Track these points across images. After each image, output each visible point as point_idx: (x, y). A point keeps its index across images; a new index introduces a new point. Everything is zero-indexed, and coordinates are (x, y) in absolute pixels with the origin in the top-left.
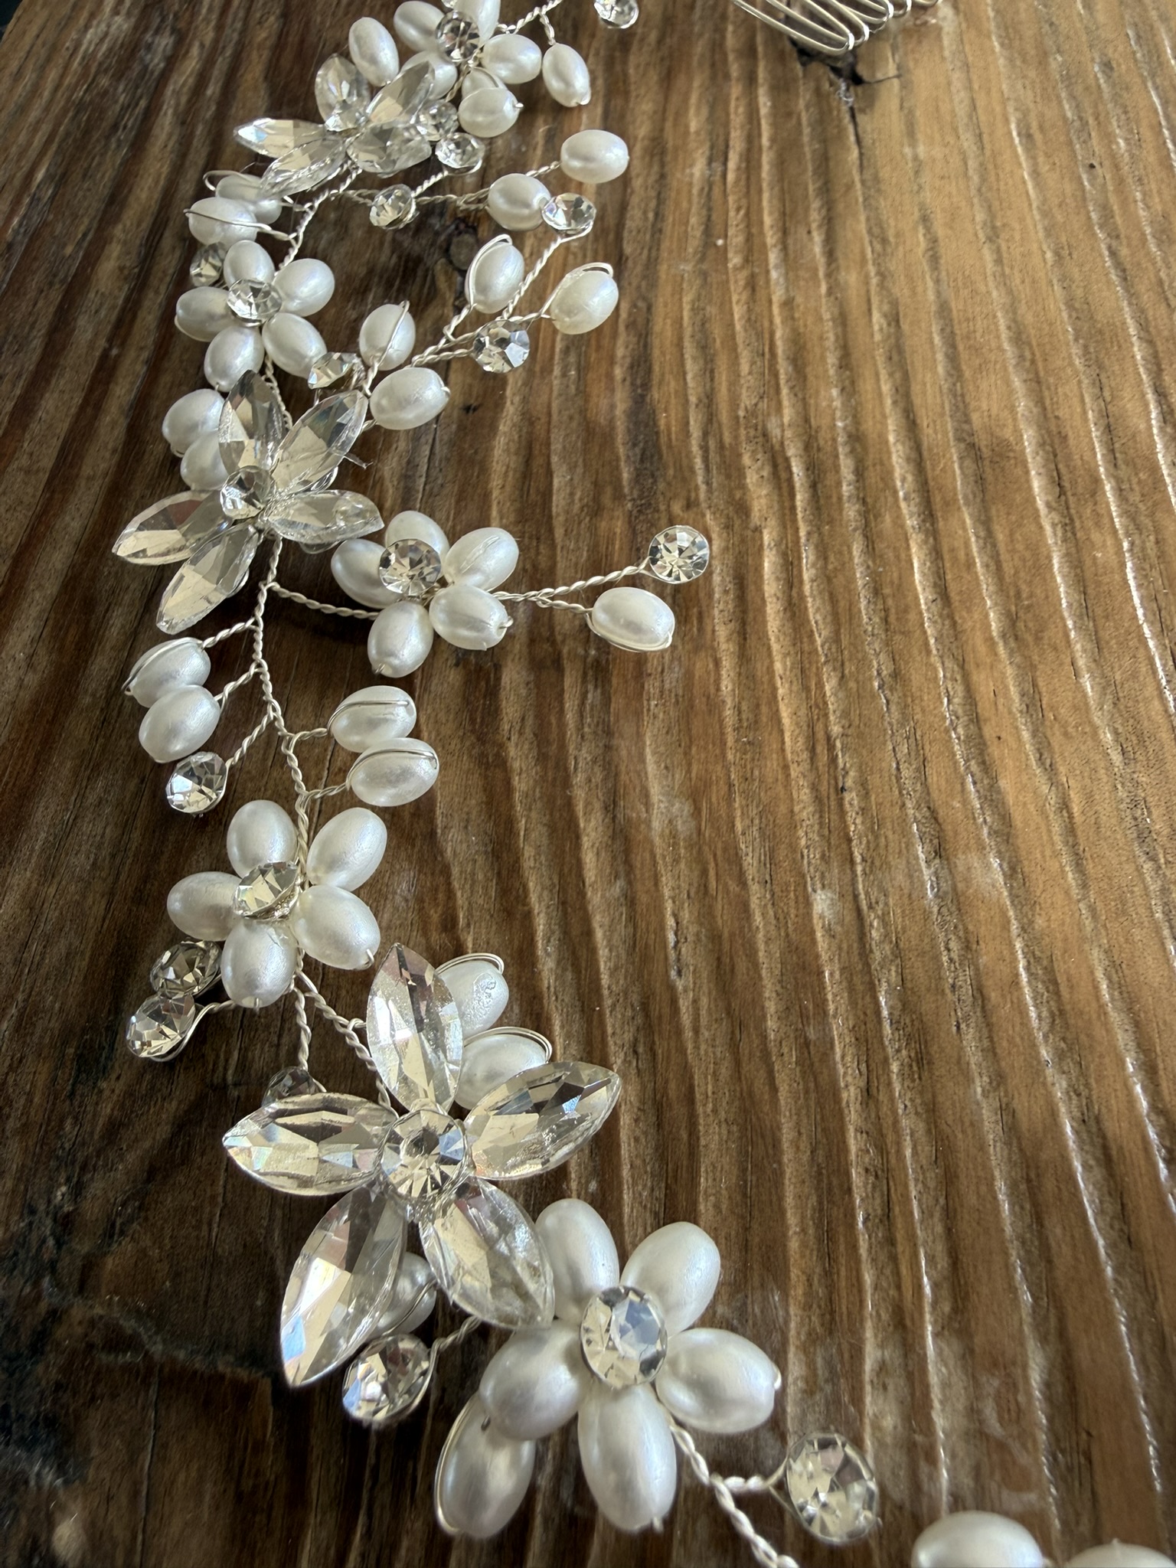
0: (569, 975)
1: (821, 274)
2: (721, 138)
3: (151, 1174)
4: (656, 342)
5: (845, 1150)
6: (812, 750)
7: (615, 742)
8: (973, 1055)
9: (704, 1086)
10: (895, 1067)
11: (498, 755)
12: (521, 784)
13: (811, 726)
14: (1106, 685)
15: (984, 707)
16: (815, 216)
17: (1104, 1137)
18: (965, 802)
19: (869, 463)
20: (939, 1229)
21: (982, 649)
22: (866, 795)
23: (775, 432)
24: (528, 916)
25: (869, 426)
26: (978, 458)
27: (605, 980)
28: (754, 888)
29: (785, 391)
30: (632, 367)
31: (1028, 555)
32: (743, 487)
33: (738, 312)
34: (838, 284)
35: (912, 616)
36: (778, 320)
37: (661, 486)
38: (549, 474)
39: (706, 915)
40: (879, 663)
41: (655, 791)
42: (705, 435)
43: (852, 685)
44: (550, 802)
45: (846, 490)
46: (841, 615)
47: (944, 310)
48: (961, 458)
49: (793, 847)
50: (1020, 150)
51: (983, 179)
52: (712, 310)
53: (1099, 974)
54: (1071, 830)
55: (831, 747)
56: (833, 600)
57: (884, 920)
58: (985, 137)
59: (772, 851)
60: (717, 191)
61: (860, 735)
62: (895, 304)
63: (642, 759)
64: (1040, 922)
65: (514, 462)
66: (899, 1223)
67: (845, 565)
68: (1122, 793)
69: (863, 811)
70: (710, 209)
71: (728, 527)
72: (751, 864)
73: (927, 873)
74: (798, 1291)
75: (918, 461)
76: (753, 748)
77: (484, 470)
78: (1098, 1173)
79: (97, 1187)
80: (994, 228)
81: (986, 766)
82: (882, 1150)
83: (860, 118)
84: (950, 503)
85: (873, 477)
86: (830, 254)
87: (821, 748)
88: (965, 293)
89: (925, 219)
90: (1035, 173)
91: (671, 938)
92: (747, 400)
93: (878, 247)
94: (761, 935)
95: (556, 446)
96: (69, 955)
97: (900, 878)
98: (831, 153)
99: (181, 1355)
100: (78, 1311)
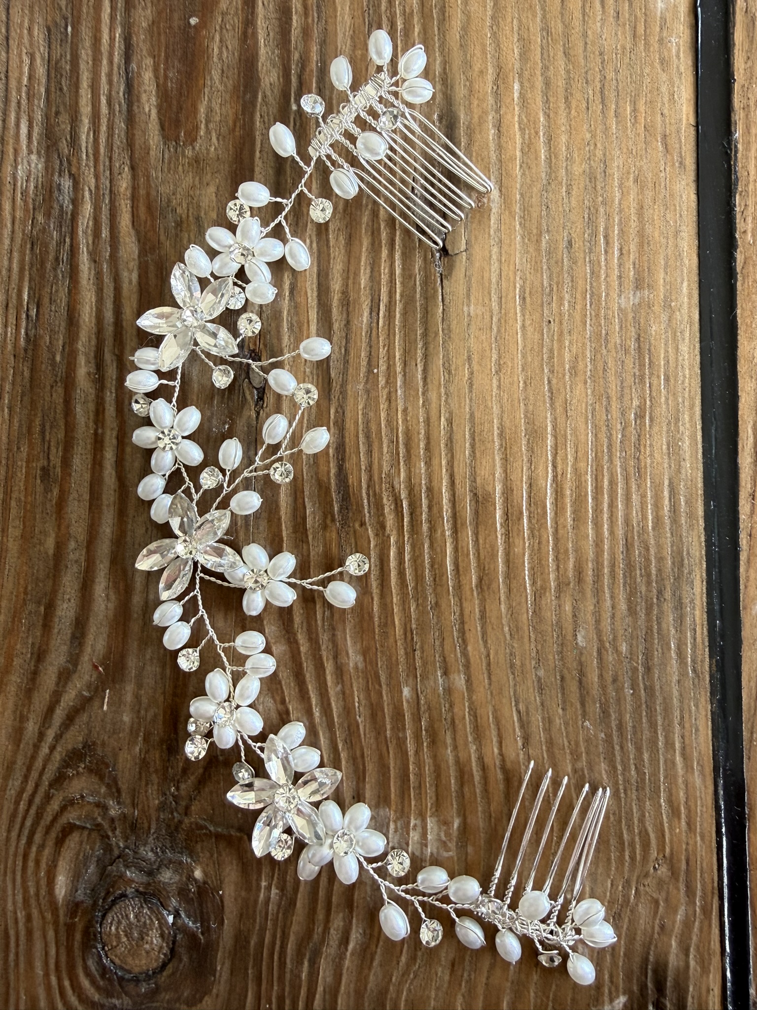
0: (324, 718)
1: (420, 393)
2: (377, 293)
3: (200, 782)
4: (347, 435)
5: (409, 769)
6: (405, 634)
7: (336, 633)
8: (449, 741)
9: (367, 752)
10: (425, 744)
11: (294, 638)
12: (303, 649)
13: (405, 625)
14: (510, 607)
15: (466, 618)
16: (419, 353)
17: (483, 762)
18: (456, 655)
19: (434, 503)
20: (434, 789)
21: (468, 593)
22: (423, 652)
23: (397, 486)
24: (309, 698)
25: (435, 484)
26: (477, 502)
27: (336, 720)
28: (384, 687)
29: (402, 463)
30: (337, 448)
31: (490, 550)
32: (383, 514)
33: (383, 415)
34: (427, 400)
35: (444, 578)
36: (400, 422)
37: (351, 514)
38: (305, 508)
39: (368, 697)
40: (431, 598)
41: (350, 652)
42: (368, 487)
43: (421, 608)
44: (314, 656)
45: (424, 516)
46: (419, 577)
47: (472, 415)
48: (470, 501)
49: (397, 672)
50: (518, 308)
51: (499, 331)
52: (371, 414)
53: (490, 714)
54: (489, 664)
55: (412, 634)
56: (416, 570)
57: (425, 697)
58: (503, 299)
59: (391, 673)
60: (374, 333)
61: (422, 629)
62: (451, 413)
63: (346, 640)
64: (474, 697)
65: (290, 500)
66: (423, 789)
67: (422, 555)
68: (508, 651)
69: (422, 658)
70: (371, 347)
71: (377, 535)
72: (383, 679)
73: (440, 681)
74: (393, 807)
75: (453, 502)
76: (385, 635)
77: (278, 507)
78: (481, 773)
79: (183, 786)
80: (500, 364)
81: (464, 641)
82: (420, 769)
83: (445, 281)
84: (464, 524)
85: (435, 510)
86: (425, 379)
87: (409, 635)
88: (482, 407)
89: (469, 358)
90: (523, 327)
91: (357, 704)
92: (386, 468)
93: (447, 376)
94: (386, 704)
95: (307, 493)
96: (155, 716)
97: (432, 683)
98: (429, 309)
99: (220, 830)
100: (186, 821)
